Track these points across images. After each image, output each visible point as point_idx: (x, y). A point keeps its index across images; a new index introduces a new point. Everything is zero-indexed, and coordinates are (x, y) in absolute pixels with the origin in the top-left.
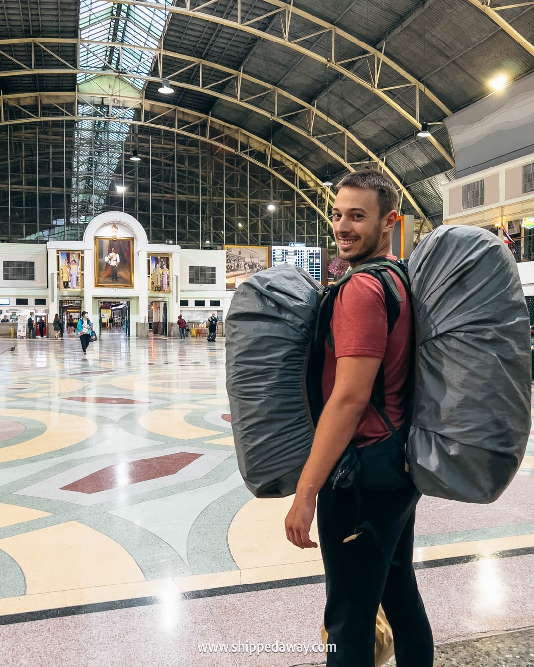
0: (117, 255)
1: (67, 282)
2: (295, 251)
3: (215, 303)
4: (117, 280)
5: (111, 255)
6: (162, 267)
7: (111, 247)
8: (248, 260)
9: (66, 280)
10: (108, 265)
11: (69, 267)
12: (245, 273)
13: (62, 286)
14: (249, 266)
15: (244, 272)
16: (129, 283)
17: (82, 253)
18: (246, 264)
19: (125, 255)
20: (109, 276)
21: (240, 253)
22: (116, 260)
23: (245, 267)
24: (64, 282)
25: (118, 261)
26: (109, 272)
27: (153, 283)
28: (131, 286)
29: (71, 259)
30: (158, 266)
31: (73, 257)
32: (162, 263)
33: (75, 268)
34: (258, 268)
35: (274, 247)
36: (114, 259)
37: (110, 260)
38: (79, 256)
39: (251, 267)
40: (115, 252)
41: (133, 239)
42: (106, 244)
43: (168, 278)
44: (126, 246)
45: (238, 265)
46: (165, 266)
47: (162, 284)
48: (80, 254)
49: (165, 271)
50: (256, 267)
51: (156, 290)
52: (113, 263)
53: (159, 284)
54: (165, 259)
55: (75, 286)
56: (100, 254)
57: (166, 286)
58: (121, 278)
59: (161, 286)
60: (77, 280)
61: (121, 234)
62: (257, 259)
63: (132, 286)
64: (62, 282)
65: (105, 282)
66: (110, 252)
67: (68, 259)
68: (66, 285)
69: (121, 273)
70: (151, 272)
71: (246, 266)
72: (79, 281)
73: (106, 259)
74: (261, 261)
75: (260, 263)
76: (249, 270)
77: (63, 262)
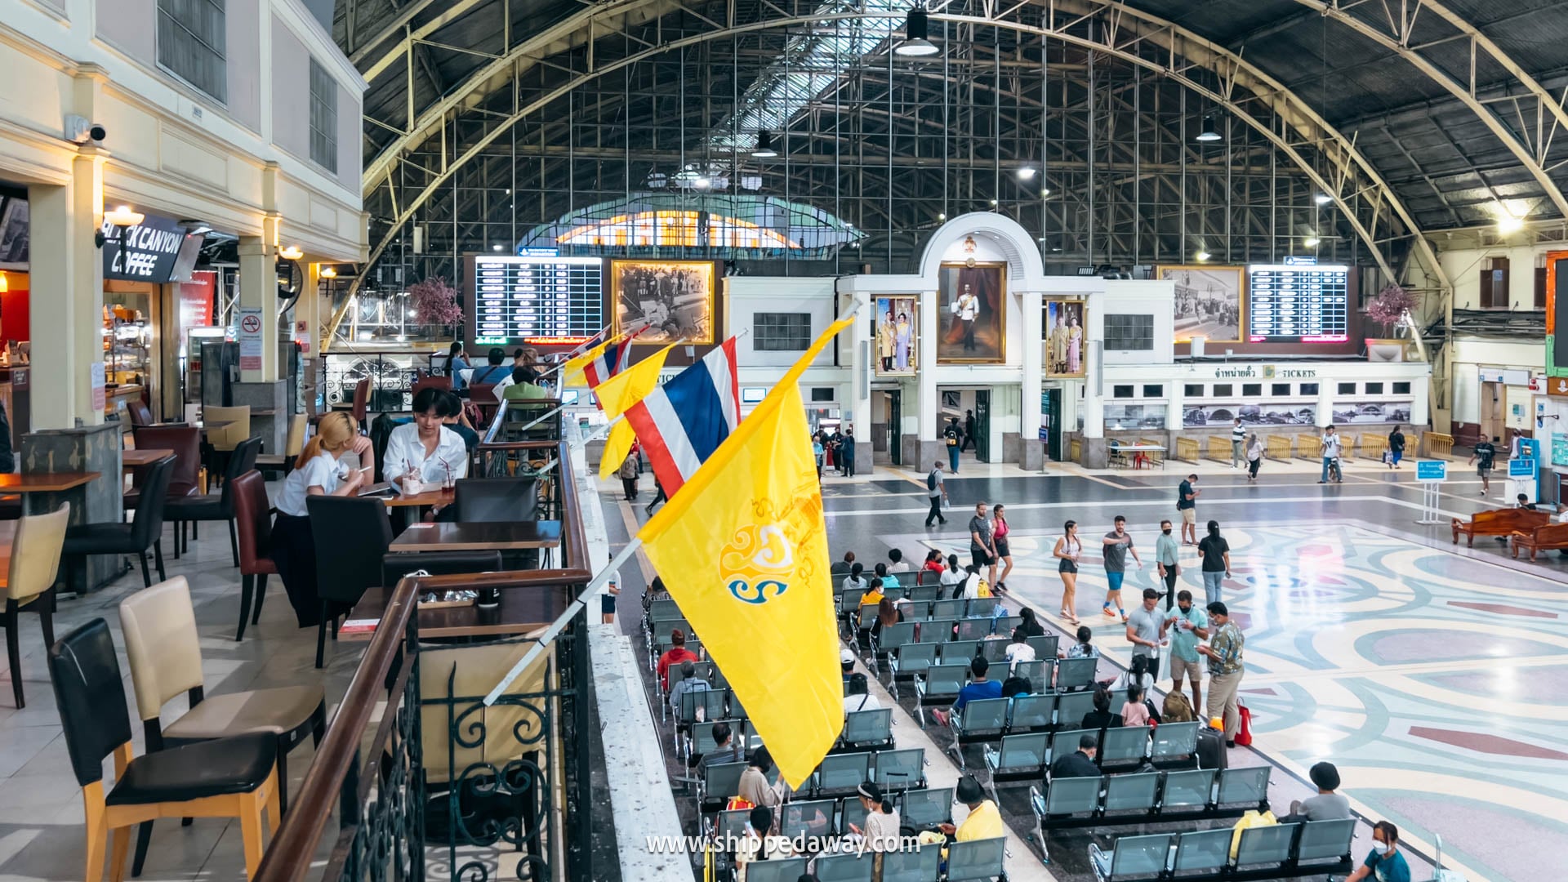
0: (975, 299)
1: (890, 359)
2: (1296, 274)
3: (1153, 391)
4: (973, 349)
5: (964, 297)
6: (1069, 324)
7: (962, 282)
8: (1204, 296)
9: (886, 354)
10: (957, 318)
11: (893, 327)
12: (1197, 323)
13: (880, 366)
14: (1205, 307)
15: (1195, 319)
16: (996, 355)
17: (919, 300)
18: (1199, 303)
19: (990, 297)
20: (958, 342)
21: (1188, 281)
22: (973, 309)
23: (1197, 310)
24: (884, 359)
25: (977, 310)
26: (958, 332)
27: (1052, 357)
28: (1000, 362)
29: (898, 312)
30: (1063, 321)
31: (902, 308)
32: (1069, 316)
33: (903, 328)
34: (1222, 311)
35: (1254, 268)
36: (968, 307)
37: (961, 308)
38: (912, 305)
39: (1209, 310)
40: (971, 292)
41: (1004, 264)
42: (955, 274)
43: (1082, 345)
44: (992, 280)
45: (1184, 306)
46: (1075, 322)
47: (1068, 359)
48: (914, 299)
49: (1076, 332)
50: (1218, 310)
51: (1056, 372)
52: (967, 315)
53: (1064, 358)
54: (1076, 308)
55: (904, 365)
56: (943, 299)
57: (1076, 363)
58: (981, 344)
59: (1068, 363)
60: (909, 353)
61: (983, 255)
62: (1221, 293)
63: (1001, 359)
64: (879, 359)
65: (952, 354)
66: (961, 292)
67: (892, 311)
68: (887, 364)
69: (982, 335)
70: (1049, 334)
71: (1199, 308)
72: (911, 356)
73: (954, 307)
74: (1229, 297)
75: (1226, 300)
76: (1205, 316)
77: (883, 320)
